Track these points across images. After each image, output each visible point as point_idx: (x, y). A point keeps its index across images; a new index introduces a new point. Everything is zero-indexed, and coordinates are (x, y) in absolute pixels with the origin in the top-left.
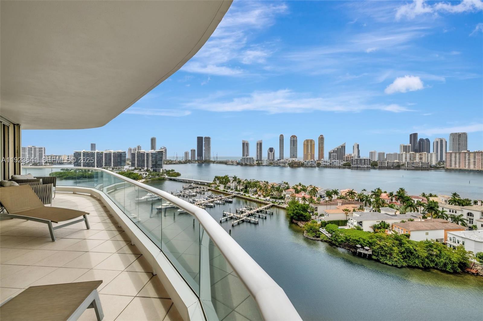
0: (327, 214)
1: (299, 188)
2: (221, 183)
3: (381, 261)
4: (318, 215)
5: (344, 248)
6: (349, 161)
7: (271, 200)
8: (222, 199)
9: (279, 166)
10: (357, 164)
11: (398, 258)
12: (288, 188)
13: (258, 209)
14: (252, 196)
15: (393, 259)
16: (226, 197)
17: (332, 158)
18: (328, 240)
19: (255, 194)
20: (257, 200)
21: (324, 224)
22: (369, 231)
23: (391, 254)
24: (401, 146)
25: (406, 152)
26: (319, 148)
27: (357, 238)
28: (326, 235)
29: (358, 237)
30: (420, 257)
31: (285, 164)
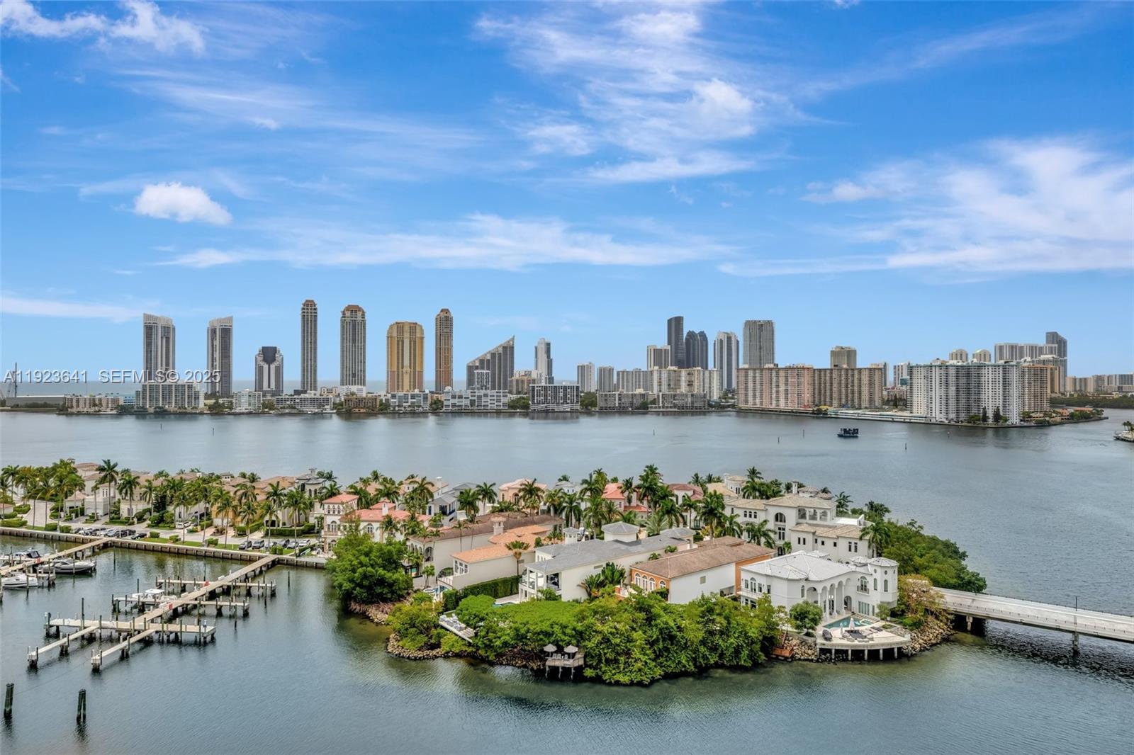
0: (461, 564)
1: (372, 489)
2: (33, 494)
3: (604, 679)
4: (433, 575)
5: (512, 665)
6: (526, 394)
7: (269, 542)
8: (42, 563)
9: (300, 413)
10: (546, 401)
11: (644, 658)
12: (333, 493)
13: (213, 585)
14: (189, 538)
15: (633, 666)
16: (62, 554)
17: (476, 385)
18: (464, 648)
19: (199, 527)
20: (212, 549)
21: (452, 602)
22: (575, 598)
23: (628, 653)
24: (649, 351)
25: (660, 367)
26: (438, 350)
27: (545, 627)
28: (460, 634)
29: (549, 623)
30: (689, 644)
31: (321, 405)
